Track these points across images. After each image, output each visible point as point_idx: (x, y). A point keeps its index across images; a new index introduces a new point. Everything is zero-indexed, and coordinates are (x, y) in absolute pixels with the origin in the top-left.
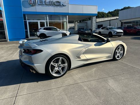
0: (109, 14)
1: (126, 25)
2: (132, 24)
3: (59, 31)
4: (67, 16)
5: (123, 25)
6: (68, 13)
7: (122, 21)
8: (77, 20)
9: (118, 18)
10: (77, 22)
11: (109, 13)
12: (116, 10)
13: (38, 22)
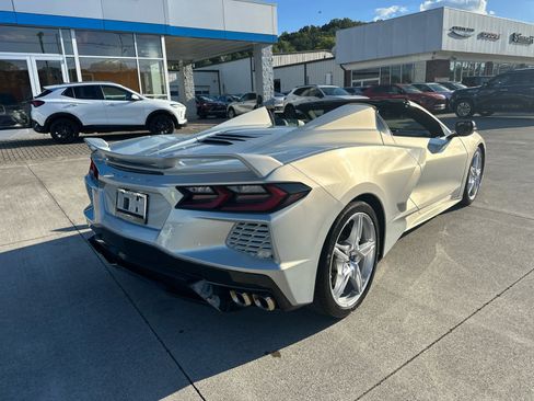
0: (286, 43)
1: (362, 81)
2: (379, 79)
3: (141, 99)
4: (163, 39)
5: (352, 81)
6: (167, 26)
7: (348, 68)
8: (189, 58)
9: (329, 55)
10: (189, 68)
11: (286, 37)
12: (306, 29)
13: (25, 61)
